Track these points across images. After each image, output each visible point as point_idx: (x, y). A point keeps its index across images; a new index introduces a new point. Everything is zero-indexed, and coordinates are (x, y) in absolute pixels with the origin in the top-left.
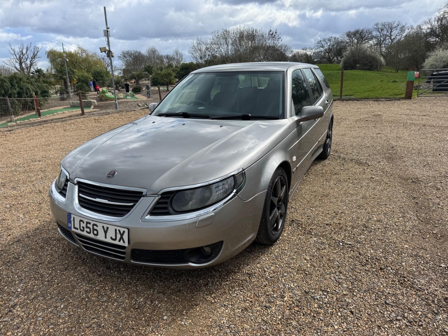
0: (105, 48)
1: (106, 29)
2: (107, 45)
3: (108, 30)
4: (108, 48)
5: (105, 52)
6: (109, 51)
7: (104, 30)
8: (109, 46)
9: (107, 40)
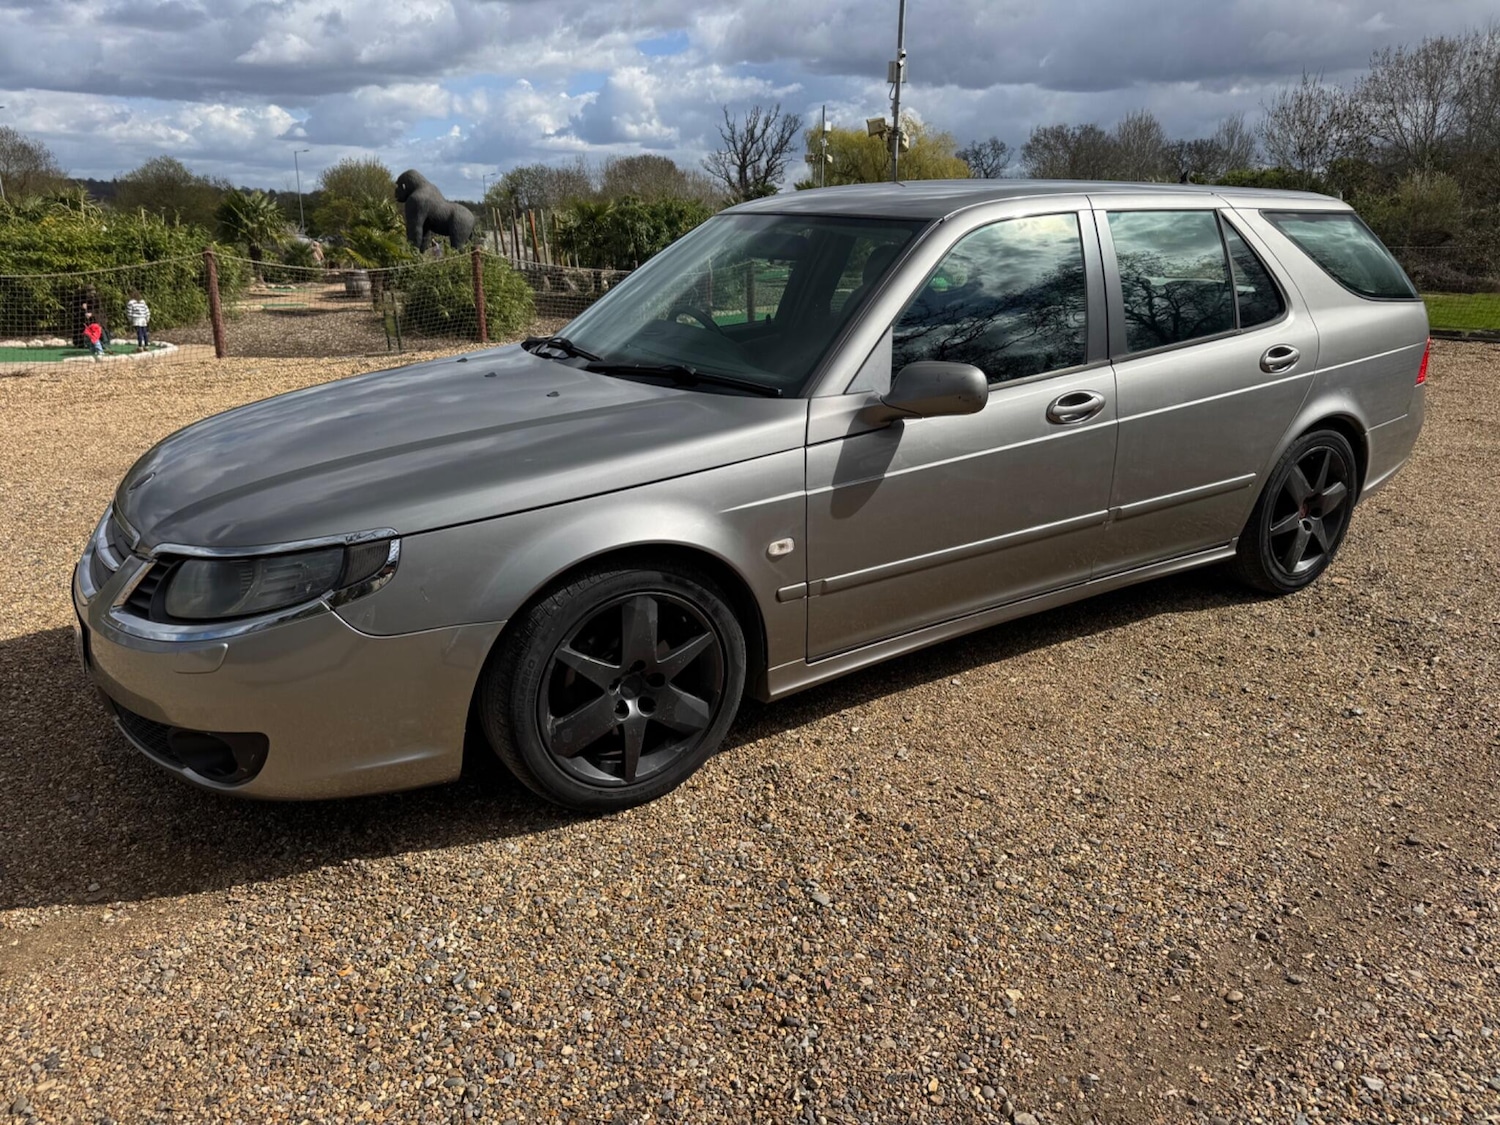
0: (883, 120)
1: (894, 58)
2: (891, 112)
3: (901, 63)
4: (889, 121)
5: (881, 134)
6: (895, 131)
7: (891, 63)
8: (895, 114)
9: (893, 95)
